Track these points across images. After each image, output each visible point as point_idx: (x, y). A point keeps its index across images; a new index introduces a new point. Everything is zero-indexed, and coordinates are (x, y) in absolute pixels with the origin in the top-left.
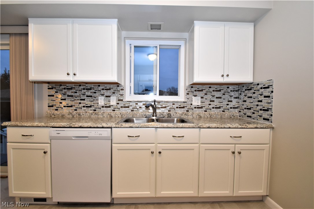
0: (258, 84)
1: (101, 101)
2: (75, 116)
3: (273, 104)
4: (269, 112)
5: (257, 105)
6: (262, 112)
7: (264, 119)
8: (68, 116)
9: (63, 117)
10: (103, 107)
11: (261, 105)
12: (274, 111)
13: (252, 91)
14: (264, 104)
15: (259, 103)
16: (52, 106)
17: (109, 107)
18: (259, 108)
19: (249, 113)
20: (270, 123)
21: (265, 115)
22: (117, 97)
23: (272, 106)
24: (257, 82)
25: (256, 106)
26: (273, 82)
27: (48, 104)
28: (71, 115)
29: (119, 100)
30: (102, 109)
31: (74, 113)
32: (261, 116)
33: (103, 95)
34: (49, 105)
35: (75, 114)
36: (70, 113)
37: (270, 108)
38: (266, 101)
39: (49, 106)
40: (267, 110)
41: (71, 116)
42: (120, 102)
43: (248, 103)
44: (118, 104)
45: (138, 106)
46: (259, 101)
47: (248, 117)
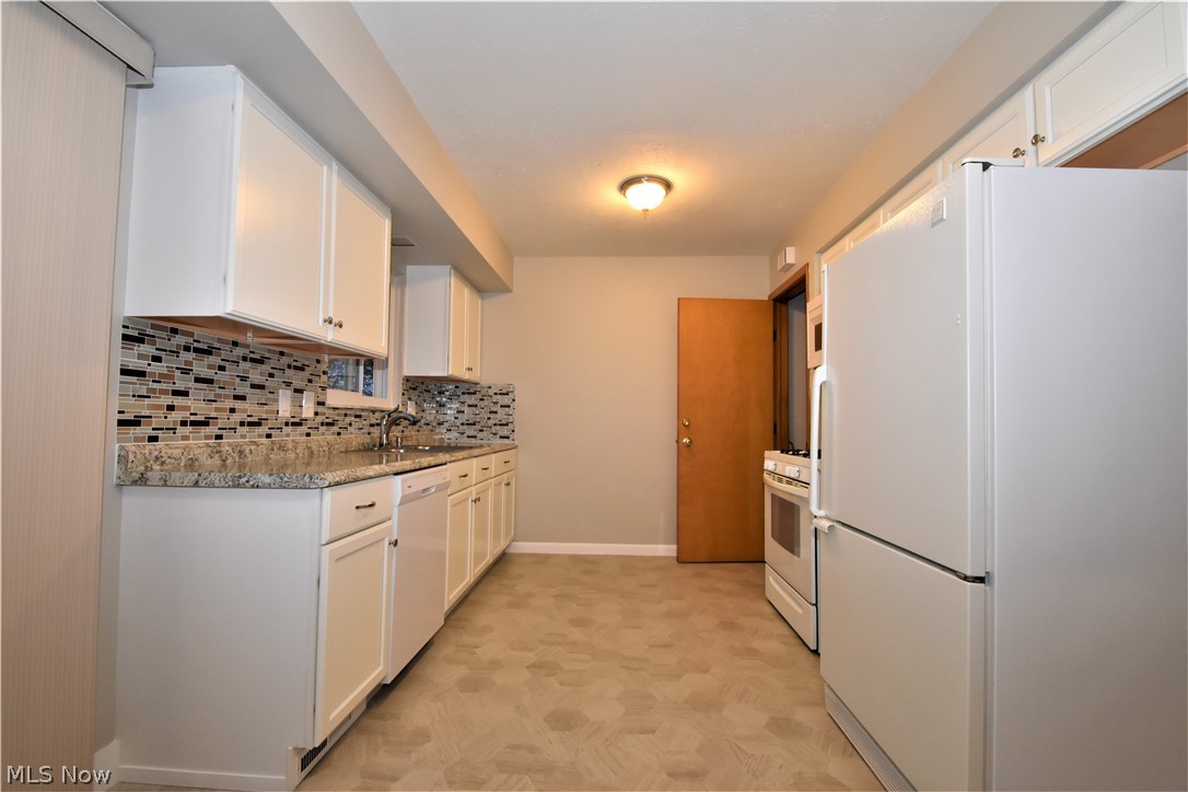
0: (489, 387)
1: (285, 405)
4: (510, 428)
5: (489, 419)
6: (498, 427)
7: (501, 437)
10: (287, 424)
11: (495, 419)
13: (478, 396)
14: (502, 416)
15: (492, 416)
16: (136, 423)
17: (299, 424)
18: (492, 421)
19: (471, 431)
21: (504, 431)
22: (315, 393)
24: (484, 382)
27: (120, 412)
29: (318, 403)
30: (285, 429)
32: (495, 434)
33: (288, 384)
34: (123, 417)
37: (510, 421)
38: (504, 412)
39: (121, 423)
40: (507, 424)
42: (320, 409)
43: (468, 413)
44: (316, 414)
45: (348, 420)
46: (491, 412)
47: (468, 437)
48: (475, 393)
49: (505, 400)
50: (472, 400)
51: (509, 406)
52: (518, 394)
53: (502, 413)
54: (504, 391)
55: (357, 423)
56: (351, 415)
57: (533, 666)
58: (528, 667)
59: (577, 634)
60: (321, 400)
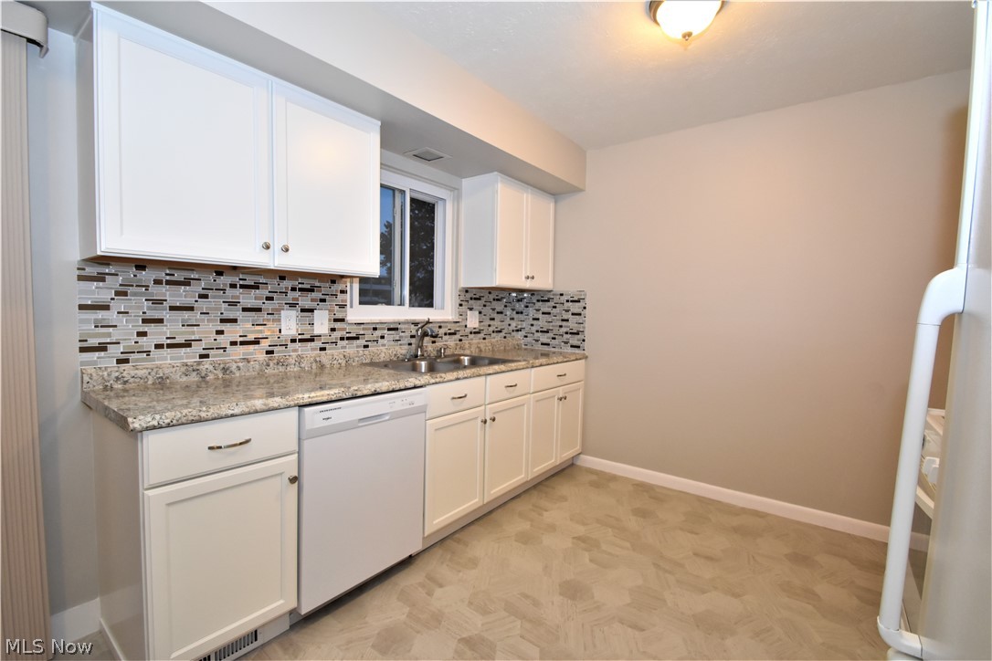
0: (562, 295)
1: (290, 324)
2: (211, 377)
3: (586, 325)
4: (580, 337)
5: (561, 326)
6: (569, 336)
7: (572, 346)
8: (185, 379)
9: (162, 384)
10: (293, 341)
11: (566, 327)
12: (588, 335)
13: (551, 304)
14: (573, 324)
15: (564, 324)
16: (101, 348)
17: (311, 340)
18: (564, 330)
19: (544, 338)
20: (582, 352)
21: (574, 340)
22: (330, 311)
23: (584, 328)
24: (559, 289)
25: (558, 328)
26: (585, 295)
27: (81, 341)
28: (195, 373)
29: (336, 320)
30: (291, 346)
31: (206, 366)
32: (566, 343)
33: (293, 305)
34: (86, 345)
35: (211, 368)
36: (189, 369)
37: (581, 330)
38: (575, 321)
39: (83, 349)
40: (577, 334)
41: (194, 378)
42: (338, 325)
43: (543, 322)
44: (333, 330)
45: (378, 333)
46: (563, 320)
47: (542, 344)
48: (548, 301)
49: (575, 308)
50: (546, 307)
51: (580, 314)
52: (589, 302)
53: (573, 319)
54: (576, 298)
55: (390, 336)
56: (383, 329)
57: (578, 538)
58: (574, 538)
59: (633, 523)
60: (339, 316)
